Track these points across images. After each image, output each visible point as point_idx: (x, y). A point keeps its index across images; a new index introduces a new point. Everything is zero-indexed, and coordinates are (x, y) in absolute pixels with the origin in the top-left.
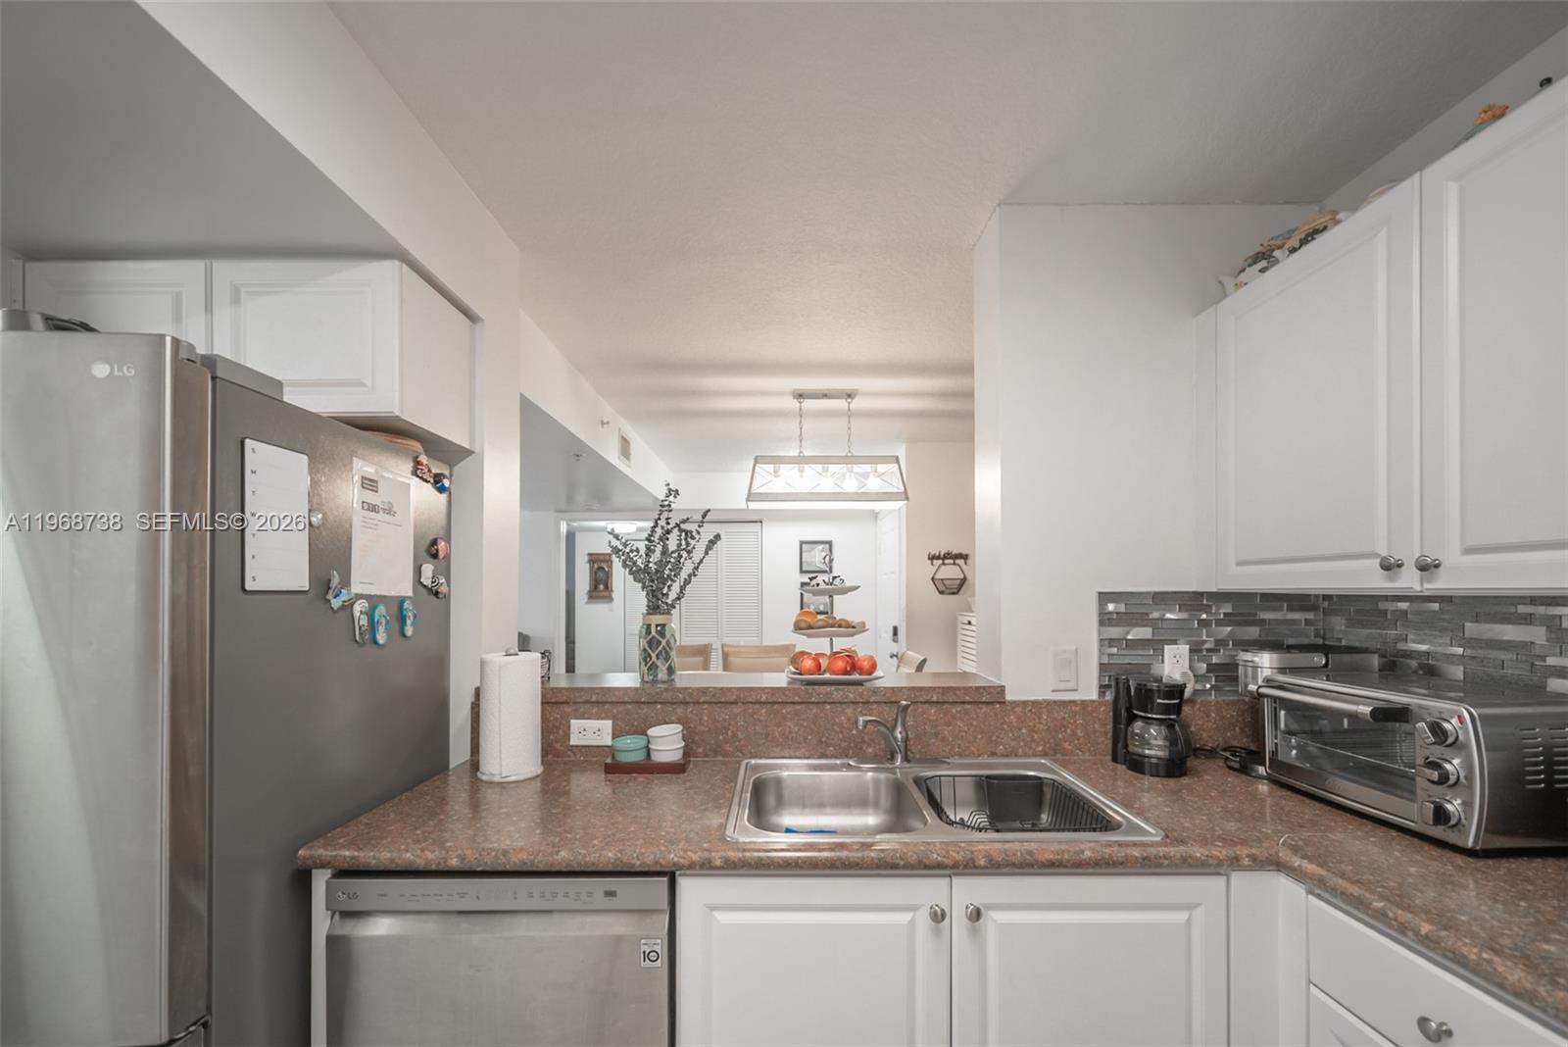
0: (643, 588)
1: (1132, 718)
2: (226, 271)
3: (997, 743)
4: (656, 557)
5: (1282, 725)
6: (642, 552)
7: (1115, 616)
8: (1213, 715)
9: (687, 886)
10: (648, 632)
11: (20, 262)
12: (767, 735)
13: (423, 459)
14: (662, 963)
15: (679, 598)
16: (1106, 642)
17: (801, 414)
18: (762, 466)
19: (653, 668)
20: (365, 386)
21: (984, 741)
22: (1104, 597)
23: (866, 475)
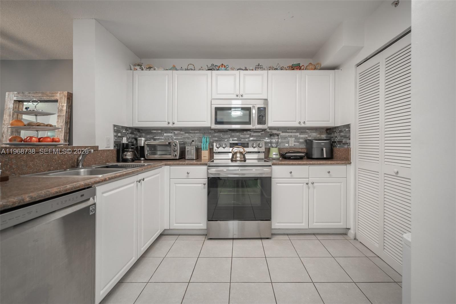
3: (96, 161)
7: (116, 130)
16: (115, 137)
21: (93, 161)
22: (115, 126)
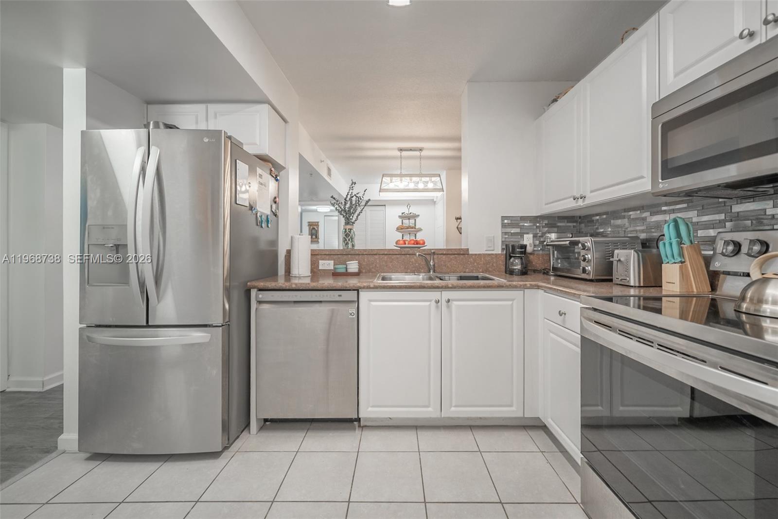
0: (343, 217)
1: (511, 257)
2: (212, 108)
3: (466, 268)
4: (348, 205)
5: (556, 256)
6: (343, 203)
7: (507, 224)
8: (541, 258)
9: (362, 294)
10: (346, 231)
11: (146, 105)
12: (387, 266)
13: (273, 169)
14: (355, 316)
15: (356, 220)
16: (504, 234)
17: (401, 157)
18: (385, 178)
19: (347, 244)
20: (257, 145)
21: (462, 267)
22: (503, 218)
23: (427, 182)
